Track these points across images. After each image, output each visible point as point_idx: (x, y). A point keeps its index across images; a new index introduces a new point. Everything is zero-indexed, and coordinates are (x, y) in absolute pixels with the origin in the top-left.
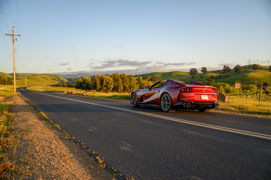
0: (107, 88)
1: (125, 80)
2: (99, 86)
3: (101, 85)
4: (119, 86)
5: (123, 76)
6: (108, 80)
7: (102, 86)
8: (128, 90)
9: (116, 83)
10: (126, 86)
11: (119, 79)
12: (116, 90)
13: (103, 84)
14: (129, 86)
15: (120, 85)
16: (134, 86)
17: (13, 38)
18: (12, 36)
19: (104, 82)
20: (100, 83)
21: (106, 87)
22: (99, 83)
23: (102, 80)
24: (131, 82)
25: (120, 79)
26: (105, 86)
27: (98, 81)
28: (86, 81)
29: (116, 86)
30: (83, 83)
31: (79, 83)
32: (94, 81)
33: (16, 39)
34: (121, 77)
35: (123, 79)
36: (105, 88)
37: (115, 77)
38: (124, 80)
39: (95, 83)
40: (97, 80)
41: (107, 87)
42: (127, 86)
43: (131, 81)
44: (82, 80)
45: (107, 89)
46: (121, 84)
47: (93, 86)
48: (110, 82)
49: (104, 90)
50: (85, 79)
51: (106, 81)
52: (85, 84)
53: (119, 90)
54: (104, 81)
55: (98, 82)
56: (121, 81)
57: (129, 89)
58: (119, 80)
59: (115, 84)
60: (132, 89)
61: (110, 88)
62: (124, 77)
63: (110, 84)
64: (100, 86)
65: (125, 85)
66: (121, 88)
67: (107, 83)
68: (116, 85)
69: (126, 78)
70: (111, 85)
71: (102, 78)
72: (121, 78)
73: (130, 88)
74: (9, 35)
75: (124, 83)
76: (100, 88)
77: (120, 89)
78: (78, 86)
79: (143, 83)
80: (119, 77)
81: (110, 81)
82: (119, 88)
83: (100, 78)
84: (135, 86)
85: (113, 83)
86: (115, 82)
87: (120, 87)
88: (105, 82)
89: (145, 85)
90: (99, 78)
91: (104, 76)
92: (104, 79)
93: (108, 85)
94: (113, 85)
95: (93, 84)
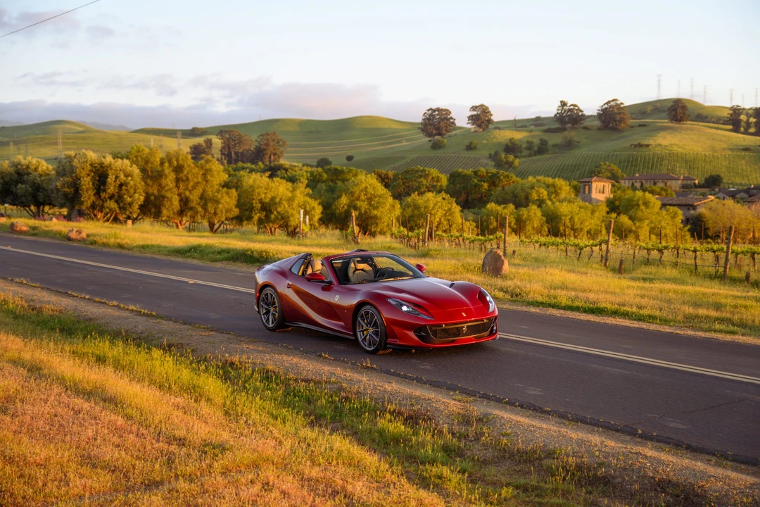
0: (121, 205)
1: (188, 173)
2: (88, 197)
3: (98, 194)
4: (164, 197)
5: (177, 160)
6: (127, 176)
7: (100, 197)
8: (197, 212)
9: (152, 186)
10: (191, 197)
11: (163, 170)
12: (153, 210)
13: (105, 191)
14: (201, 198)
15: (169, 195)
16: (219, 196)
19: (109, 180)
20: (93, 185)
21: (117, 201)
22: (91, 183)
23: (100, 173)
24: (207, 181)
25: (167, 169)
27: (88, 179)
28: (28, 174)
29: (153, 198)
30: (17, 182)
32: (72, 177)
34: (170, 162)
35: (178, 169)
36: (112, 205)
37: (147, 162)
38: (183, 172)
39: (76, 186)
40: (83, 173)
41: (118, 198)
42: (194, 197)
43: (209, 177)
44: (11, 169)
45: (120, 208)
46: (170, 190)
47: (66, 195)
48: (132, 183)
50: (22, 166)
51: (117, 177)
52: (23, 186)
53: (165, 212)
54: (111, 179)
55: (87, 182)
56: (169, 179)
57: (200, 209)
58: (166, 176)
59: (150, 190)
60: (211, 208)
61: (130, 204)
62: (181, 162)
63: (132, 191)
64: (93, 198)
65: (187, 193)
66: (172, 204)
67: (121, 185)
68: (153, 194)
69: (189, 166)
70: (135, 193)
71: (102, 167)
72: (170, 166)
73: (206, 204)
75: (181, 185)
76: (94, 202)
77: (169, 206)
79: (251, 187)
80: (167, 164)
82: (164, 205)
83: (95, 167)
84: (222, 196)
85: (141, 185)
86: (149, 182)
87: (170, 200)
88: (113, 184)
89: (259, 194)
90: (91, 165)
91: (109, 159)
92: (110, 172)
93: (124, 195)
94: (142, 192)
95: (68, 187)
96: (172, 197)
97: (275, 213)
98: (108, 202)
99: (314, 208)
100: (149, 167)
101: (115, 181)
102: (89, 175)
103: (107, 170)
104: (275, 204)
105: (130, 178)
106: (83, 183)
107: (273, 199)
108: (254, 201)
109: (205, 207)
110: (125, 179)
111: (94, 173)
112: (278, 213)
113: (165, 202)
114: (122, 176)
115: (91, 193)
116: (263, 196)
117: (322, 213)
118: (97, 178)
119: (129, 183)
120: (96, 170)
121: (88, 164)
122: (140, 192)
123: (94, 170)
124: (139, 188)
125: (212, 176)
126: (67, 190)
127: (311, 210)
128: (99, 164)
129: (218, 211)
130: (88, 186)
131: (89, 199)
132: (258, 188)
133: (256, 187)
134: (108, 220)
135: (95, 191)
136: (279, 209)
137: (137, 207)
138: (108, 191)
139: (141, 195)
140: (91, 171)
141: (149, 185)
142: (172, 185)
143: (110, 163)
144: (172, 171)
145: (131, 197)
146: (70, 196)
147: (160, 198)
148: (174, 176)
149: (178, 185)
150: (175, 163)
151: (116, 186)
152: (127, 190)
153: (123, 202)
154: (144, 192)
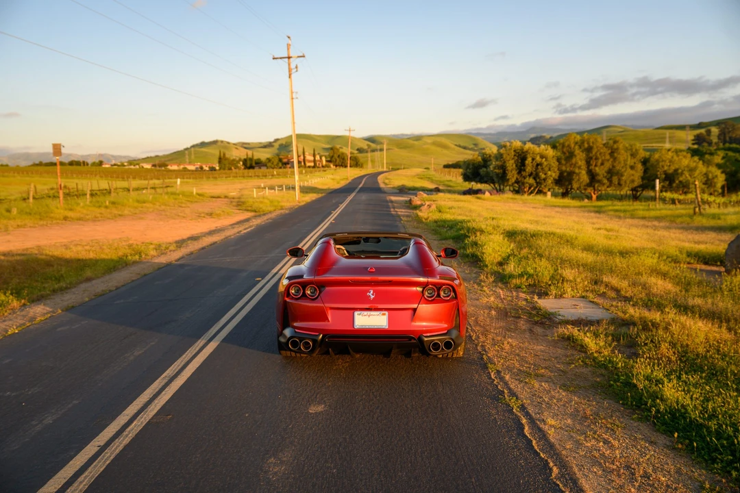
0: (538, 180)
1: (596, 153)
2: (512, 175)
3: (519, 173)
4: (574, 173)
5: (588, 143)
6: (542, 157)
9: (565, 165)
11: (575, 152)
13: (525, 170)
14: (609, 171)
15: (577, 171)
17: (289, 65)
18: (287, 60)
19: (527, 162)
20: (516, 166)
21: (535, 178)
22: (514, 165)
23: (521, 157)
24: (615, 159)
26: (530, 175)
27: (512, 162)
29: (565, 174)
30: (483, 166)
31: (471, 167)
32: (501, 161)
33: (296, 67)
34: (581, 145)
35: (589, 150)
36: (531, 181)
37: (563, 146)
38: (592, 153)
39: (503, 168)
40: (508, 158)
41: (536, 177)
42: (601, 171)
44: (480, 158)
45: (537, 183)
46: (579, 168)
47: (497, 175)
48: (545, 163)
49: (527, 185)
50: (487, 155)
51: (533, 159)
52: (485, 169)
54: (529, 160)
55: (511, 165)
56: (580, 158)
57: (605, 181)
58: (575, 156)
59: (564, 168)
60: (615, 179)
61: (545, 180)
62: (591, 144)
63: (546, 169)
64: (516, 176)
65: (597, 168)
66: (581, 178)
67: (538, 165)
68: (566, 171)
69: (598, 147)
71: (523, 152)
72: (580, 148)
73: (611, 177)
74: (281, 58)
75: (591, 163)
76: (517, 179)
77: (579, 180)
78: (468, 174)
79: (657, 161)
80: (578, 146)
81: (546, 160)
82: (573, 179)
83: (518, 153)
85: (555, 164)
87: (578, 174)
88: (531, 165)
89: (663, 167)
90: (515, 151)
91: (529, 146)
92: (528, 156)
93: (540, 172)
94: (556, 170)
95: (498, 169)
96: (580, 173)
97: (677, 182)
98: (527, 178)
99: (716, 176)
100: (565, 150)
101: (532, 162)
102: (513, 159)
103: (526, 155)
104: (678, 174)
105: (544, 159)
106: (508, 165)
107: (676, 170)
108: (659, 173)
109: (610, 180)
110: (540, 160)
111: (518, 157)
112: (680, 182)
113: (574, 177)
114: (538, 158)
115: (515, 172)
116: (666, 168)
117: (726, 180)
118: (520, 161)
119: (543, 163)
120: (519, 155)
121: (512, 151)
122: (554, 170)
123: (517, 155)
124: (553, 167)
125: (619, 154)
126: (497, 171)
127: (713, 178)
128: (520, 150)
129: (622, 182)
130: (512, 168)
131: (513, 177)
132: (663, 161)
133: (661, 160)
134: (531, 193)
135: (518, 171)
136: (681, 179)
137: (550, 181)
138: (527, 170)
139: (555, 172)
140: (515, 155)
141: (562, 164)
142: (582, 163)
143: (529, 148)
144: (583, 152)
145: (545, 174)
146: (500, 175)
147: (571, 174)
148: (584, 155)
149: (588, 163)
150: (586, 145)
151: (533, 166)
152: (542, 169)
153: (539, 178)
154: (558, 169)
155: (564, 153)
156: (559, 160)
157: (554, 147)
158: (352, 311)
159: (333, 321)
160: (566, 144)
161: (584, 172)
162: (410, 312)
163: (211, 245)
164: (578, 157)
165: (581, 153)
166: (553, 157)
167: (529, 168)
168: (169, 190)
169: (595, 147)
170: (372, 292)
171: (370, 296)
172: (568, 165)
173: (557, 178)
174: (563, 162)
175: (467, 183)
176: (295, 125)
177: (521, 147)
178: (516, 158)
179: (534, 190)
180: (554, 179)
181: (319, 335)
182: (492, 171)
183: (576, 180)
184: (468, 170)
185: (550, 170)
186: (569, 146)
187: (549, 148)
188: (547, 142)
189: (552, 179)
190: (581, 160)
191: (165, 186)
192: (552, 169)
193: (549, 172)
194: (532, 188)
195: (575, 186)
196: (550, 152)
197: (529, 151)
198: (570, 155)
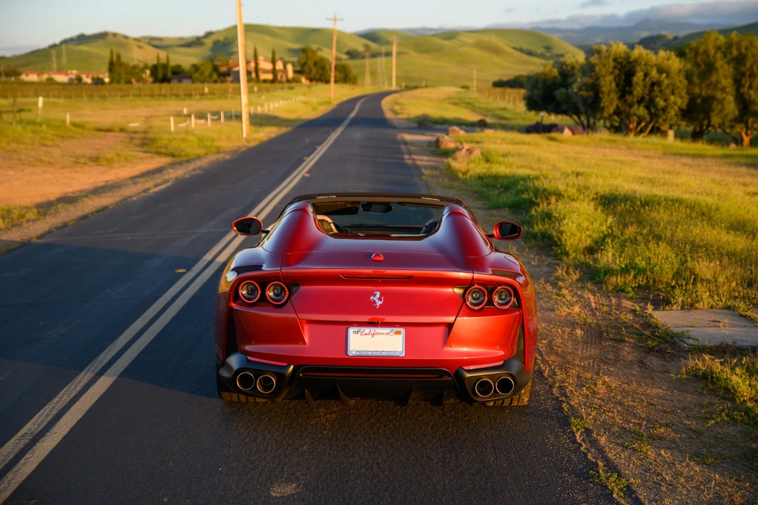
0: (653, 110)
1: (752, 66)
2: (610, 102)
3: (622, 97)
4: (713, 98)
5: (739, 49)
6: (660, 71)
7: (626, 101)
9: (699, 85)
10: (757, 98)
11: (715, 63)
13: (631, 93)
15: (719, 95)
19: (635, 79)
20: (617, 85)
21: (647, 107)
22: (614, 85)
23: (626, 70)
25: (721, 62)
27: (611, 78)
29: (699, 101)
30: (560, 85)
31: (540, 85)
32: (591, 77)
34: (727, 51)
35: (739, 61)
36: (642, 111)
37: (697, 54)
38: (745, 65)
39: (595, 88)
40: (604, 72)
41: (649, 104)
44: (555, 72)
45: (650, 114)
46: (723, 90)
47: (585, 100)
48: (666, 82)
49: (635, 118)
51: (646, 75)
52: (564, 90)
54: (638, 77)
55: (608, 83)
56: (724, 74)
58: (718, 70)
59: (697, 91)
61: (664, 110)
62: (743, 51)
63: (668, 92)
64: (616, 102)
65: (752, 93)
66: (724, 108)
67: (653, 84)
68: (700, 95)
71: (629, 63)
72: (725, 56)
75: (743, 82)
76: (618, 107)
77: (721, 111)
78: (536, 98)
80: (719, 54)
81: (667, 77)
82: (713, 110)
83: (621, 63)
85: (681, 83)
87: (721, 102)
88: (641, 83)
90: (615, 60)
91: (639, 51)
92: (638, 69)
93: (657, 97)
94: (683, 93)
95: (587, 90)
96: (724, 99)
98: (636, 107)
100: (699, 59)
101: (644, 80)
102: (612, 73)
103: (634, 67)
105: (664, 75)
106: (603, 83)
110: (657, 76)
111: (620, 70)
113: (714, 106)
114: (654, 73)
115: (614, 96)
118: (623, 77)
119: (662, 82)
120: (621, 67)
121: (611, 60)
122: (680, 93)
123: (619, 67)
124: (678, 88)
126: (584, 93)
128: (624, 59)
130: (609, 88)
131: (611, 104)
134: (641, 131)
135: (619, 94)
137: (672, 113)
138: (635, 93)
139: (681, 97)
140: (615, 68)
141: (694, 84)
142: (727, 82)
143: (640, 55)
144: (729, 63)
145: (666, 100)
146: (590, 101)
147: (708, 100)
148: (731, 70)
149: (738, 83)
150: (735, 52)
151: (645, 86)
152: (661, 91)
153: (655, 106)
154: (688, 93)
155: (697, 65)
156: (688, 77)
157: (681, 54)
158: (344, 327)
159: (312, 343)
160: (702, 49)
161: (730, 98)
162: (441, 330)
163: (98, 212)
164: (721, 72)
165: (726, 66)
166: (680, 71)
167: (639, 89)
168: (25, 116)
169: (750, 55)
170: (378, 296)
171: (374, 302)
172: (704, 85)
173: (684, 107)
174: (696, 80)
175: (533, 113)
176: (243, 9)
177: (625, 52)
178: (617, 72)
179: (646, 126)
180: (681, 109)
181: (288, 366)
182: (575, 93)
183: (716, 111)
184: (536, 91)
185: (673, 93)
186: (706, 53)
187: (673, 55)
188: (668, 45)
189: (676, 108)
190: (726, 77)
191: (16, 109)
192: (676, 92)
193: (672, 98)
194: (643, 124)
195: (715, 120)
196: (675, 63)
197: (640, 60)
198: (708, 69)
